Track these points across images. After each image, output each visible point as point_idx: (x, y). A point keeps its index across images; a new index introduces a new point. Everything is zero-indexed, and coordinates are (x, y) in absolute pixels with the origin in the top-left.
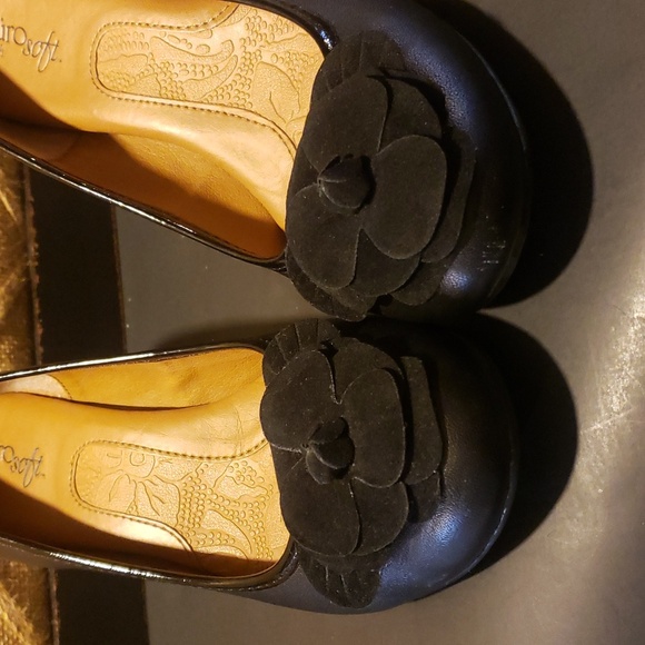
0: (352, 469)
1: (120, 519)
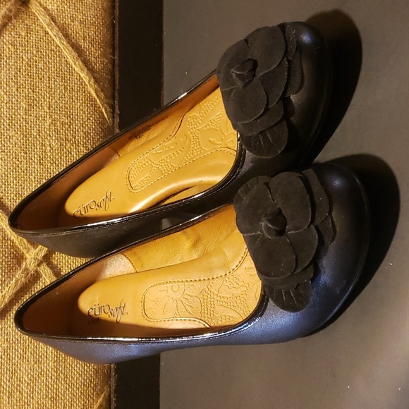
0: (287, 229)
1: (171, 321)
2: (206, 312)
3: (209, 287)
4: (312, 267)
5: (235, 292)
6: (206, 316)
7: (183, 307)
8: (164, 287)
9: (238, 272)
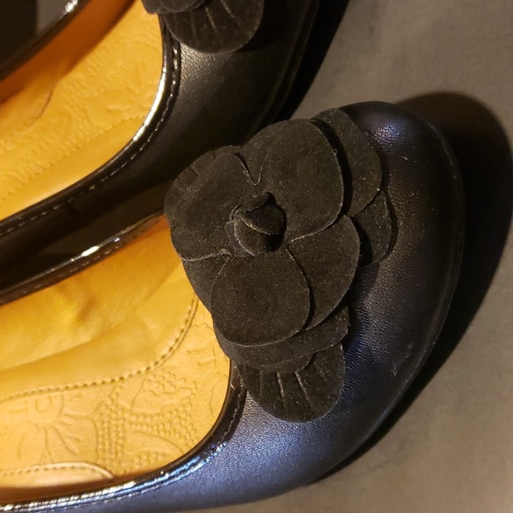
0: (287, 234)
1: (32, 474)
2: (107, 447)
3: (114, 396)
4: (344, 312)
5: (169, 402)
6: (107, 456)
7: (59, 442)
8: (19, 404)
9: (173, 362)
